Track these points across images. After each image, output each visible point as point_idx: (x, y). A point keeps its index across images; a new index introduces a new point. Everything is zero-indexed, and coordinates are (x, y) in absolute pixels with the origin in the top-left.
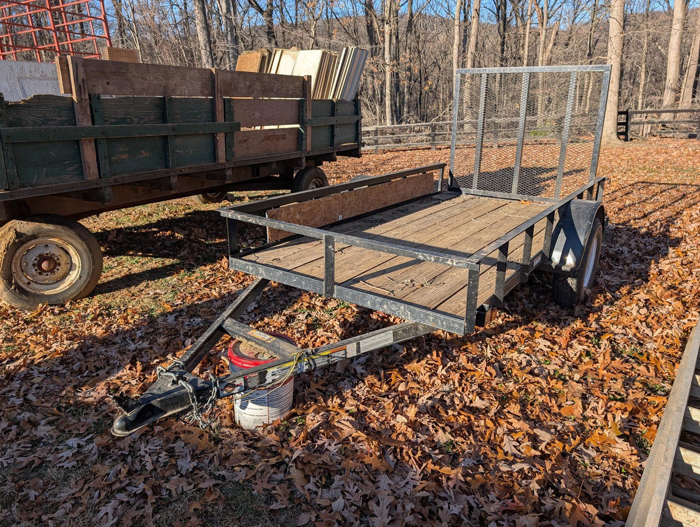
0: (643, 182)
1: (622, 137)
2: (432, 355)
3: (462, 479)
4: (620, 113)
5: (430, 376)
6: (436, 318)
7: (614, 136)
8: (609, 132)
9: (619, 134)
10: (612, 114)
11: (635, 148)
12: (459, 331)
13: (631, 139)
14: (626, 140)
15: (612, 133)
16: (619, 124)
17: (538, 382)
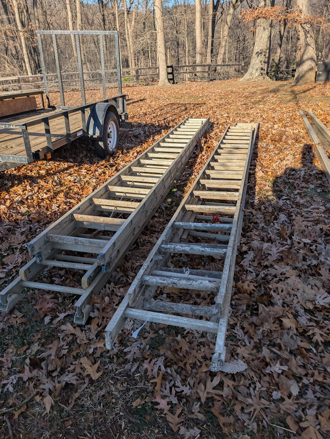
0: (171, 104)
1: (172, 82)
2: (25, 182)
3: (28, 219)
4: (168, 67)
5: (23, 191)
6: (13, 157)
7: (167, 81)
8: (164, 78)
9: (169, 80)
10: (164, 67)
11: (177, 87)
12: (25, 161)
13: (177, 83)
14: (174, 83)
15: (165, 79)
16: (169, 73)
17: (76, 185)
